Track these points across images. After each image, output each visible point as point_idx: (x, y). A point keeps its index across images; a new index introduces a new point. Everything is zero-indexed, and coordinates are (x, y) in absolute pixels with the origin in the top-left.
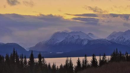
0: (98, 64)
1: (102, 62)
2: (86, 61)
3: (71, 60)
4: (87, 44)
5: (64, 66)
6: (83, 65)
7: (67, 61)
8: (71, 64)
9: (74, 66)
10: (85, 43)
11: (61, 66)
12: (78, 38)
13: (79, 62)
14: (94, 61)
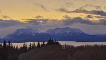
0: (41, 46)
1: (43, 45)
2: (34, 45)
3: (26, 44)
4: (35, 35)
5: (23, 47)
6: (33, 47)
7: (24, 44)
8: (26, 46)
9: (28, 47)
10: (34, 35)
11: (21, 47)
12: (30, 32)
13: (30, 45)
14: (39, 45)
